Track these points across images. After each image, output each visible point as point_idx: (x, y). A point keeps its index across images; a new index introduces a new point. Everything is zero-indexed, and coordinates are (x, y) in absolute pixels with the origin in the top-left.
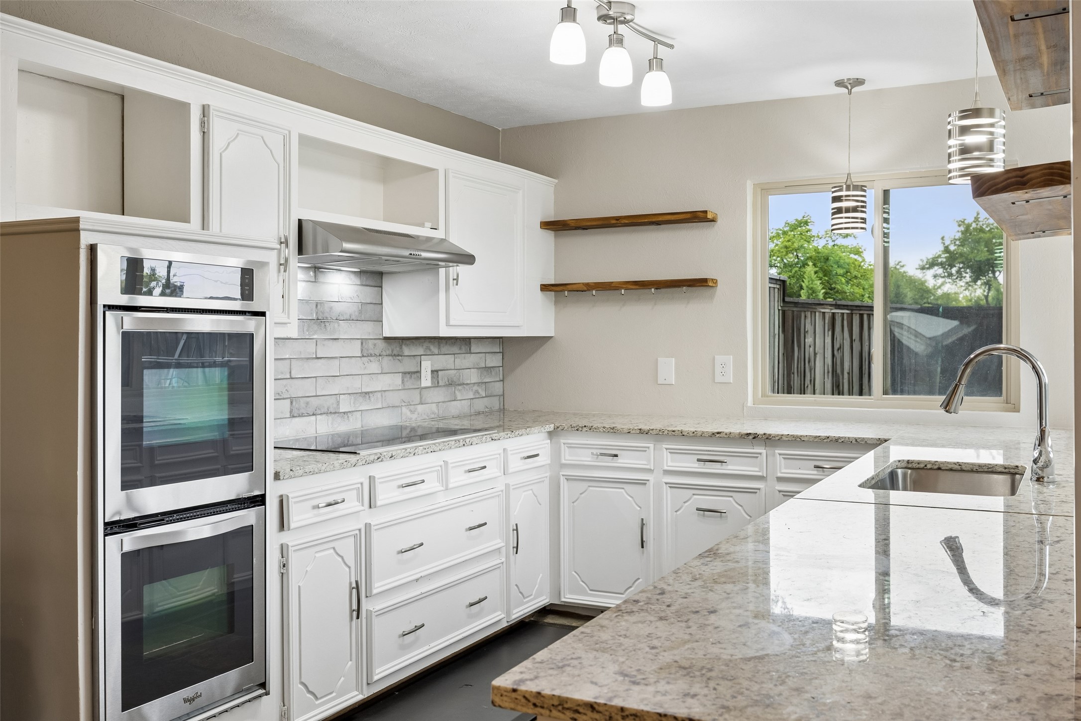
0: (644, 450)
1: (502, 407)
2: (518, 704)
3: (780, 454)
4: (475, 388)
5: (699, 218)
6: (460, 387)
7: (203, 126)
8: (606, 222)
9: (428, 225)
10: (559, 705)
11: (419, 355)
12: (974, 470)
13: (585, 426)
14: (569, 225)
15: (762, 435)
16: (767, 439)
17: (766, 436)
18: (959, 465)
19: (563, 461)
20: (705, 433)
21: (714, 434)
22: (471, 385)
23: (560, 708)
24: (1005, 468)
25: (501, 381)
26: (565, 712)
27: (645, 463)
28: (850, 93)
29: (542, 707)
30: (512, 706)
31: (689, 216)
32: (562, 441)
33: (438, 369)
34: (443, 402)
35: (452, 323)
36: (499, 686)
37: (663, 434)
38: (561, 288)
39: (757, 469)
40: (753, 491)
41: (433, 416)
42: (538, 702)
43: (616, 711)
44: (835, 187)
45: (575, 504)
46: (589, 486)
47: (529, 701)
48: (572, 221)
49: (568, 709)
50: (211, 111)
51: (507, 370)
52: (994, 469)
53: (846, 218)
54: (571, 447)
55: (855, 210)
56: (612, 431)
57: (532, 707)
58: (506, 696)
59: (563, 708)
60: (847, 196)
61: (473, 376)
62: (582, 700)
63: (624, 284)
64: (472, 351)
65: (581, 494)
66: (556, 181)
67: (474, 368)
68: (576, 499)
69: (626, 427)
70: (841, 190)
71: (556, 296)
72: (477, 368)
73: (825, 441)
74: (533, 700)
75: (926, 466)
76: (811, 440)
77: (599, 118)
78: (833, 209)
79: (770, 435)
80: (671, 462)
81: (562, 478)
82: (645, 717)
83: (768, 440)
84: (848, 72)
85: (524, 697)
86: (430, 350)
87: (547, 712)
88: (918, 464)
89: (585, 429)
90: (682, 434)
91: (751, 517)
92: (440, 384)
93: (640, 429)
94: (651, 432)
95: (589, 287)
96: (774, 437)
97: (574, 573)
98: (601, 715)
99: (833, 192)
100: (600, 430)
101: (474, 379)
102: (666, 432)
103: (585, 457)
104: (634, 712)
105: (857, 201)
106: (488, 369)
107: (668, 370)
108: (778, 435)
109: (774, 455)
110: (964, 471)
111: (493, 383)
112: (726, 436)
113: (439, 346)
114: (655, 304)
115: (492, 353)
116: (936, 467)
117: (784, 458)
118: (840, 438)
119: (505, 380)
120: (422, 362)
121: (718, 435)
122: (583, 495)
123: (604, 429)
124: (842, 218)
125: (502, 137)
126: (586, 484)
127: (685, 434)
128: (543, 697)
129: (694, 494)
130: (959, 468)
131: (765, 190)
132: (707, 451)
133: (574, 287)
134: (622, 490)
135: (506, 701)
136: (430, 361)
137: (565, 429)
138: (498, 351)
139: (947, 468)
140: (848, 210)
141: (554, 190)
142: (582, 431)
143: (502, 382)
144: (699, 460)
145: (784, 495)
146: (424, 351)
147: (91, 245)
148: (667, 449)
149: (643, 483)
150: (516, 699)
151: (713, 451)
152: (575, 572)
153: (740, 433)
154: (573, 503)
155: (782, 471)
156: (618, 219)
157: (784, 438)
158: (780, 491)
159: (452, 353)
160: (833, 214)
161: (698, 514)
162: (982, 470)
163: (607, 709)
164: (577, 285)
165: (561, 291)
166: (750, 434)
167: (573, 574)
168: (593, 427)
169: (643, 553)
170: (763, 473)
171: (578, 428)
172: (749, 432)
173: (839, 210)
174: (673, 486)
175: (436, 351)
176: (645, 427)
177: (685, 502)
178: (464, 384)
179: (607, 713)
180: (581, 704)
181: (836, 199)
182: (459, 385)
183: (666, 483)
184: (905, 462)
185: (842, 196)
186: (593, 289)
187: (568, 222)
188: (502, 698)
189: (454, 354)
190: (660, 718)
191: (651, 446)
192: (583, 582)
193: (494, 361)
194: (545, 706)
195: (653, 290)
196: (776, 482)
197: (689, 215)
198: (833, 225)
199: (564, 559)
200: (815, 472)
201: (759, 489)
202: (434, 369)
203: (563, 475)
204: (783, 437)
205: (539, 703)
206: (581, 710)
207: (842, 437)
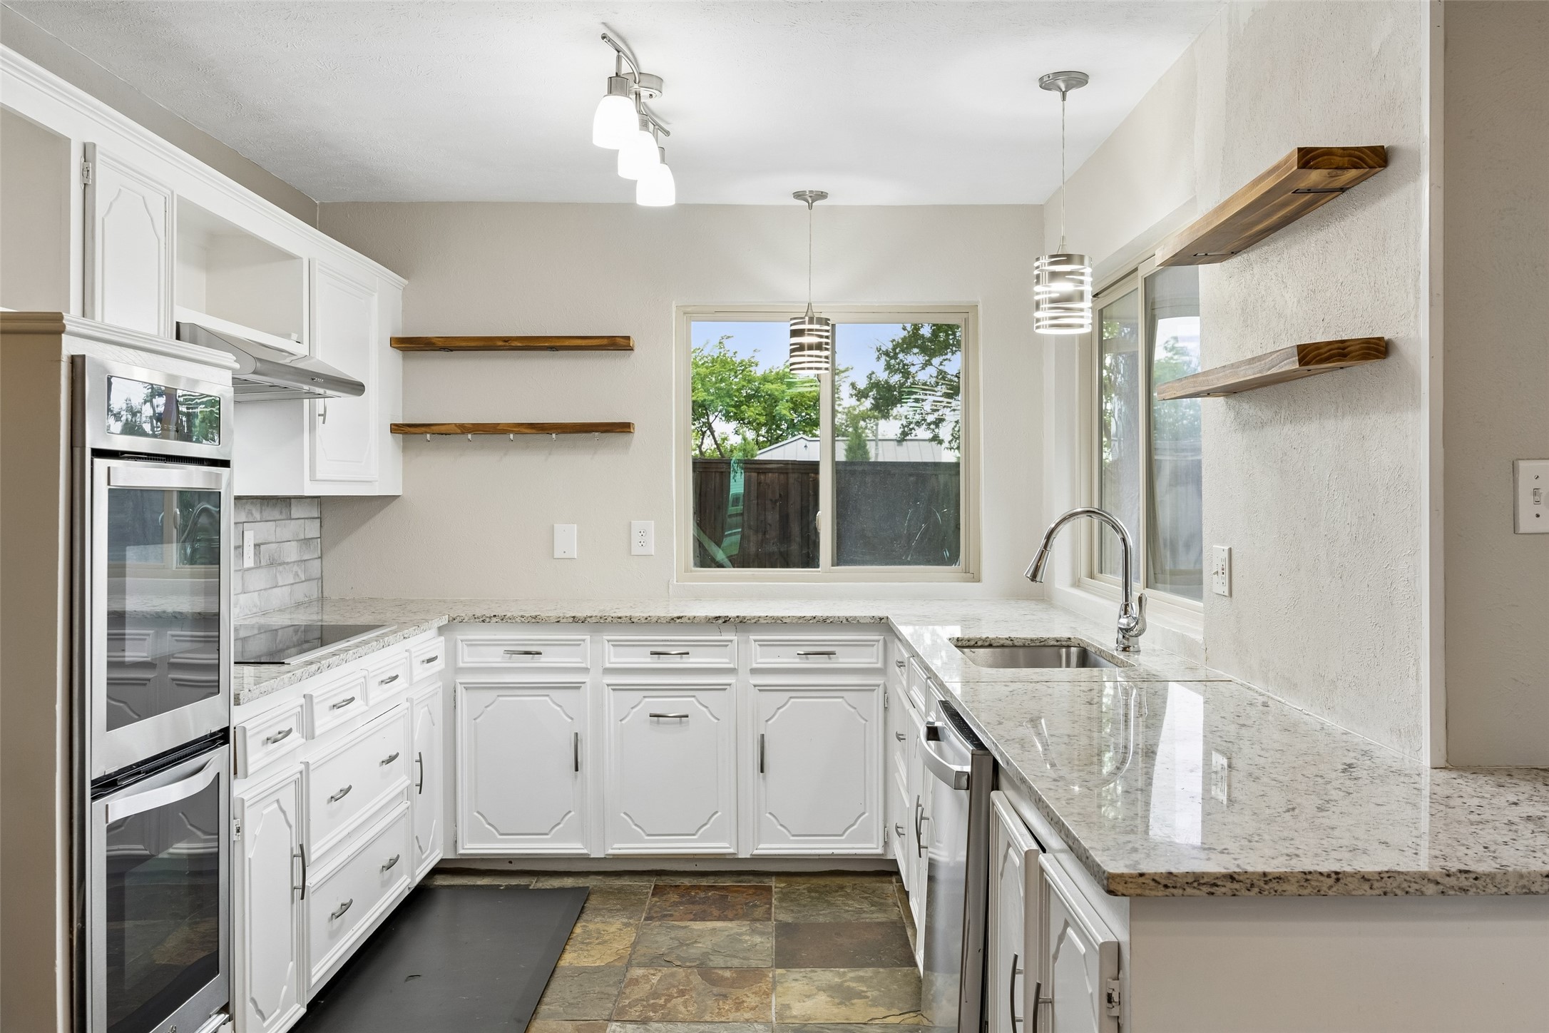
0: (576, 644)
1: (320, 596)
2: (1145, 889)
3: (755, 641)
4: (295, 568)
5: (618, 344)
6: (281, 568)
7: (85, 175)
8: (490, 343)
9: (294, 336)
10: (1195, 881)
11: (241, 523)
12: (1027, 644)
13: (495, 616)
14: (434, 344)
15: (734, 618)
16: (741, 622)
17: (740, 619)
18: (1011, 640)
19: (461, 665)
20: (662, 619)
21: (673, 619)
22: (291, 565)
23: (1195, 884)
24: (1057, 641)
25: (319, 558)
26: (1201, 888)
27: (579, 660)
28: (810, 207)
29: (1174, 887)
30: (1139, 891)
31: (605, 342)
32: (460, 637)
33: (260, 542)
34: (265, 590)
35: (319, 476)
36: (1123, 874)
37: (605, 622)
38: (423, 429)
39: (727, 661)
40: (722, 688)
41: (255, 610)
42: (1169, 883)
43: (1258, 878)
44: (795, 319)
45: (478, 721)
46: (498, 696)
47: (1159, 883)
48: (440, 339)
49: (1204, 884)
50: (98, 156)
51: (325, 544)
52: (1046, 643)
53: (809, 356)
54: (471, 644)
55: (819, 347)
56: (533, 620)
57: (1163, 889)
58: (1131, 882)
59: (1199, 884)
60: (809, 330)
61: (292, 552)
62: (1220, 873)
63: (515, 427)
64: (293, 516)
65: (486, 707)
66: (406, 282)
67: (293, 541)
68: (479, 714)
69: (554, 614)
70: (803, 323)
71: (404, 441)
72: (297, 541)
73: (811, 621)
74: (1163, 882)
75: (976, 643)
76: (794, 621)
77: (471, 203)
78: (791, 345)
79: (744, 618)
80: (614, 657)
81: (460, 689)
82: (1289, 878)
83: (741, 624)
84: (810, 183)
85: (1154, 880)
86: (252, 514)
87: (1181, 891)
88: (969, 641)
89: (494, 620)
90: (631, 621)
91: (718, 720)
92: (262, 564)
93: (574, 617)
94: (589, 619)
95: (464, 429)
96: (750, 620)
97: (476, 814)
98: (1241, 883)
99: (791, 325)
100: (517, 620)
101: (293, 557)
102: (609, 619)
103: (494, 657)
104: (1278, 875)
105: (821, 337)
106: (306, 541)
107: (567, 539)
108: (754, 618)
109: (747, 642)
110: (1016, 646)
111: (311, 561)
112: (688, 621)
113: (261, 509)
114: (550, 454)
115: (311, 518)
116: (987, 644)
117: (760, 645)
118: (828, 618)
119: (324, 557)
120: (245, 532)
121: (678, 621)
122: (488, 709)
123: (523, 619)
124: (804, 356)
125: (320, 214)
126: (495, 693)
127: (635, 620)
128: (1176, 876)
129: (644, 697)
130: (1010, 643)
131: (690, 314)
132: (663, 641)
133: (443, 429)
134: (547, 698)
135: (1131, 888)
136: (253, 531)
137: (464, 621)
138: (317, 516)
139: (998, 644)
140: (811, 347)
141: (403, 294)
142: (489, 622)
143: (320, 560)
144: (653, 653)
145: (760, 690)
146: (247, 517)
147: (72, 356)
148: (608, 641)
149: (576, 687)
150: (1144, 883)
151: (671, 641)
152: (478, 812)
153: (706, 617)
154: (475, 719)
155: (758, 661)
156: (506, 339)
157: (762, 621)
158: (755, 686)
159: (273, 519)
160: (792, 351)
161: (651, 722)
162: (1034, 645)
163: (1248, 877)
164: (447, 426)
165: (422, 433)
166: (720, 617)
167: (475, 816)
168: (507, 617)
169: (576, 777)
170: (734, 665)
171: (484, 618)
172: (718, 615)
173: (801, 347)
174: (617, 688)
175: (257, 516)
176: (581, 614)
177: (632, 708)
178: (284, 563)
179: (1249, 881)
180: (1219, 877)
181: (795, 333)
182: (280, 564)
183: (608, 685)
184: (955, 640)
185: (803, 330)
186: (470, 432)
187: (434, 341)
188: (1126, 885)
189: (275, 521)
190: (1305, 876)
191: (588, 637)
192: (489, 824)
193: (313, 530)
194: (1178, 885)
195: (554, 435)
196: (750, 675)
197: (606, 340)
198: (791, 364)
199: (462, 796)
200: (797, 660)
201: (730, 685)
202: (257, 542)
203: (461, 683)
204: (760, 619)
205: (1171, 883)
206: (1219, 883)
207: (831, 617)
